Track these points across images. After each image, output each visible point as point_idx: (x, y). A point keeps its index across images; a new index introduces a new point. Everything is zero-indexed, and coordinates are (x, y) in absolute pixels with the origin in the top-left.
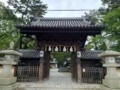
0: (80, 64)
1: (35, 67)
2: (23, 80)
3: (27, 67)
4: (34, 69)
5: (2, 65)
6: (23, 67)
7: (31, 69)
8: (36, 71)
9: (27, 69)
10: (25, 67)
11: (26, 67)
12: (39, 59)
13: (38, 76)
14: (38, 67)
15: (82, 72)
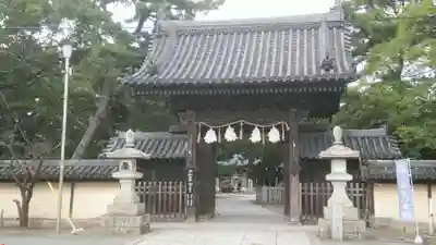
0: (297, 175)
1: (173, 185)
3: (152, 185)
4: (173, 190)
7: (162, 190)
14: (181, 182)
15: (303, 197)
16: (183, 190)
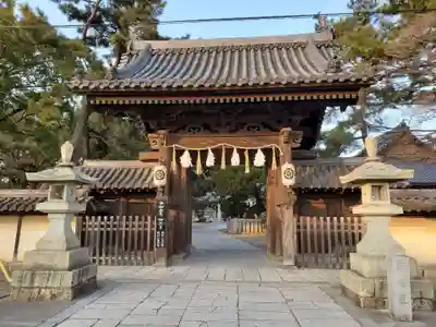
1: (140, 220)
2: (107, 261)
3: (115, 220)
4: (139, 226)
5: (46, 214)
6: (102, 220)
7: (127, 226)
8: (146, 232)
9: (115, 226)
10: (109, 220)
11: (112, 217)
12: (152, 192)
13: (152, 248)
14: (149, 218)
15: (299, 234)
16: (152, 226)
